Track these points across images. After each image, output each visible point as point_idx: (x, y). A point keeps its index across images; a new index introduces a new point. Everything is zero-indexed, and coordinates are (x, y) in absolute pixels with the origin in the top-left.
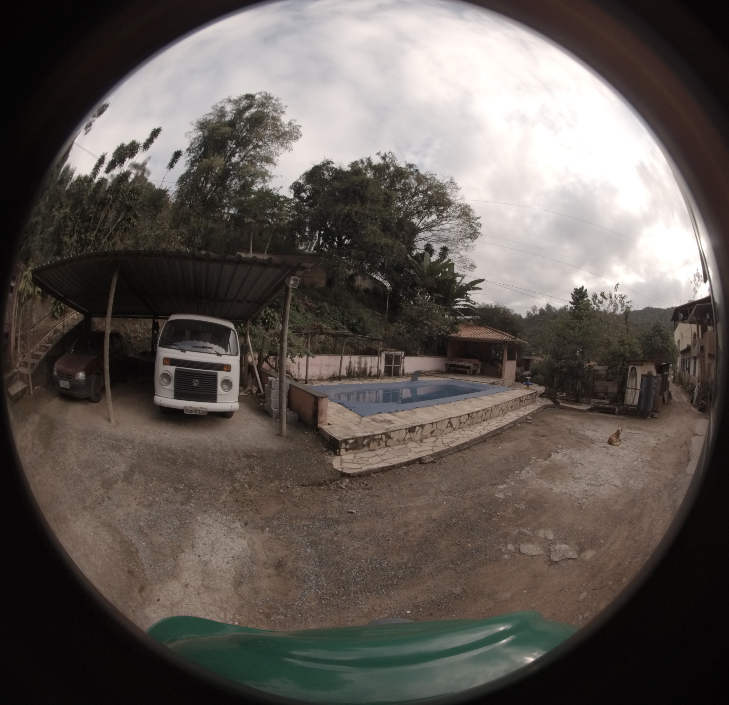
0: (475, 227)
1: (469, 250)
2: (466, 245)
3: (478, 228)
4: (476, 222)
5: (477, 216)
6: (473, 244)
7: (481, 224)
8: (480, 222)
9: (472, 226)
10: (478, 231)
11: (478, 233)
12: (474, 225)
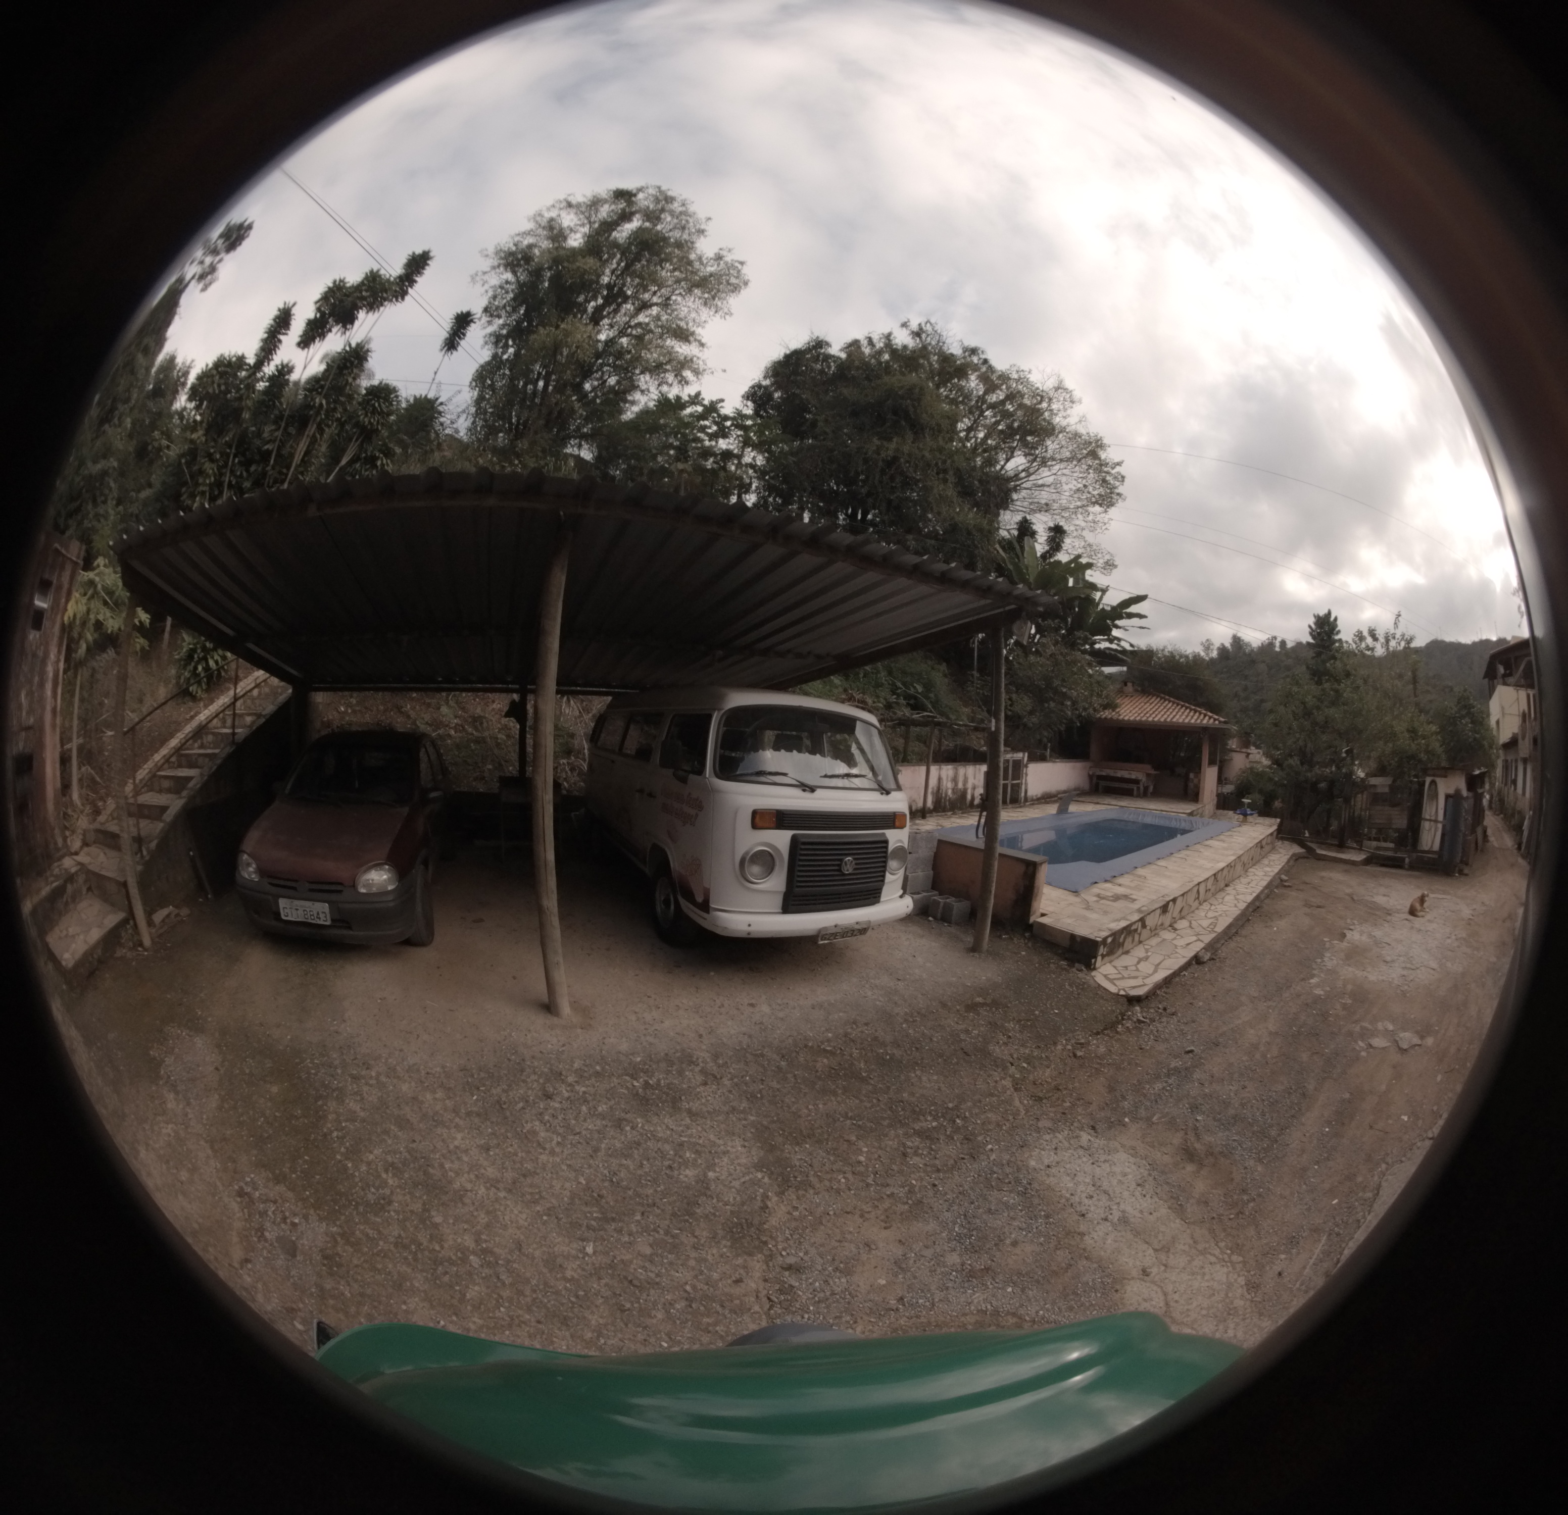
0: (1112, 482)
1: (1099, 530)
2: (1091, 518)
3: (1117, 483)
4: (1113, 472)
5: (1116, 460)
6: (1105, 517)
7: (1123, 477)
8: (1123, 473)
9: (1104, 481)
10: (1116, 491)
11: (1118, 494)
12: (1108, 478)
